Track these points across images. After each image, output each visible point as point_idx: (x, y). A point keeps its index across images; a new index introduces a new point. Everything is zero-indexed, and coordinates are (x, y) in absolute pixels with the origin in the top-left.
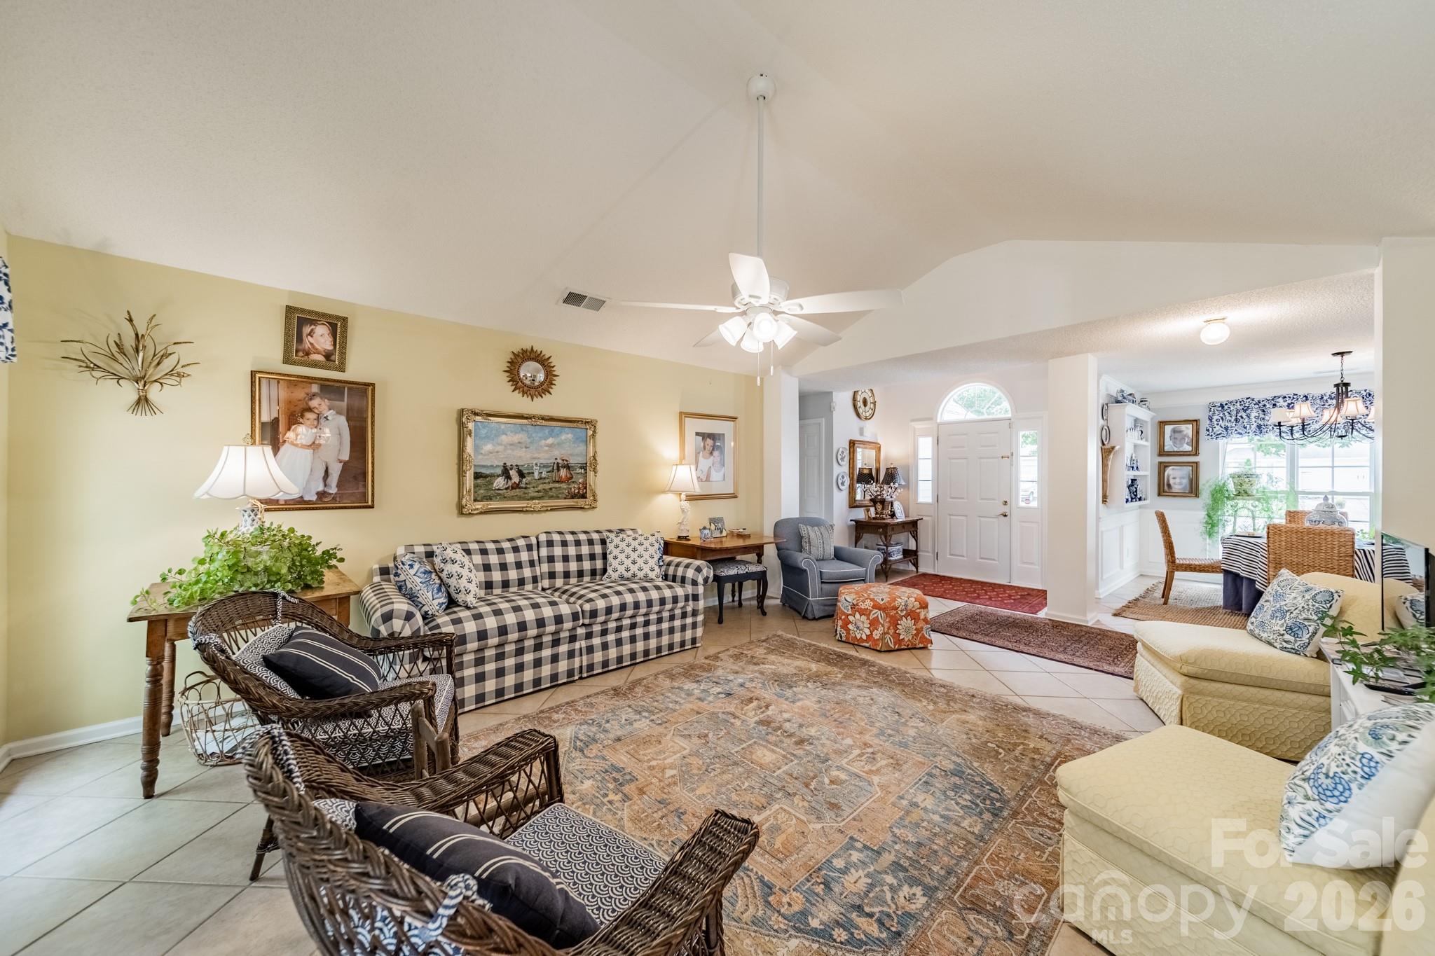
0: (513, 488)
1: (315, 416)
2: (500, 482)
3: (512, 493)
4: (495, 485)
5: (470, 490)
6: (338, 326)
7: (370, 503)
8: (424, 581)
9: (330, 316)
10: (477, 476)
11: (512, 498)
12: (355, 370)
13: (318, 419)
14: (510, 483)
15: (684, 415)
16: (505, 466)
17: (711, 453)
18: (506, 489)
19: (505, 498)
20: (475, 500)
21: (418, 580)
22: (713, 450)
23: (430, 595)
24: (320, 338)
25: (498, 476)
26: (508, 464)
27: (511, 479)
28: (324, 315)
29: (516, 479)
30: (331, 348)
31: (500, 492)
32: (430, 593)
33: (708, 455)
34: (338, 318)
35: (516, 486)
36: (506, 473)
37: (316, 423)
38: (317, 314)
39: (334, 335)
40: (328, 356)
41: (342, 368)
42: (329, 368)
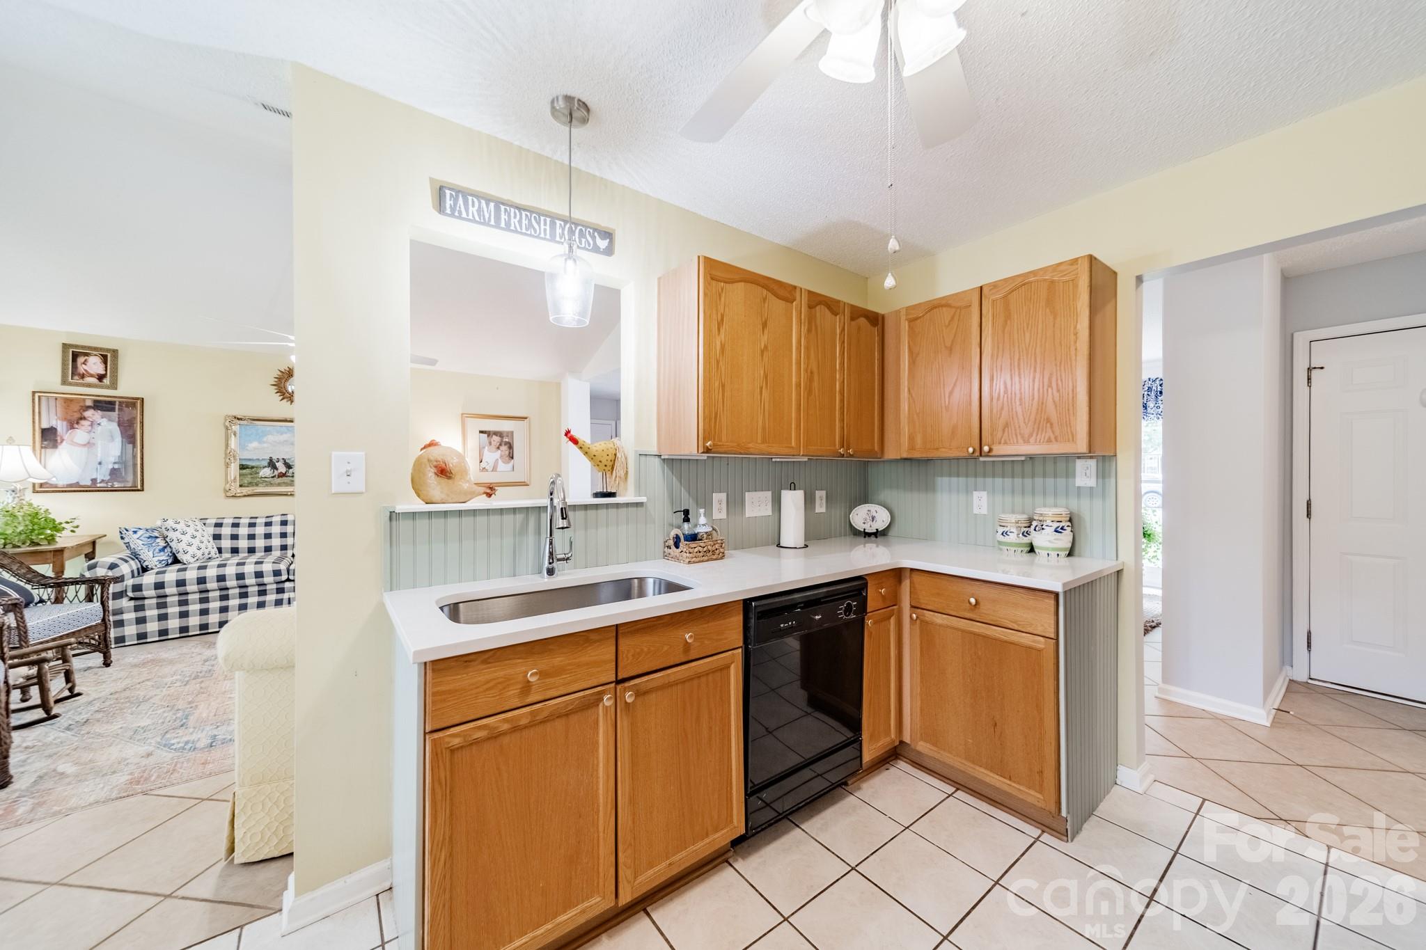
0: (279, 477)
1: (89, 423)
2: (267, 472)
3: (280, 480)
4: (260, 474)
5: (235, 479)
6: (109, 357)
7: (139, 487)
8: (145, 543)
9: (101, 349)
10: (242, 467)
11: (279, 485)
12: (126, 388)
13: (92, 425)
14: (276, 473)
15: (464, 416)
16: (271, 460)
17: (498, 448)
18: (273, 477)
19: (271, 484)
20: (241, 486)
21: (141, 542)
22: (500, 445)
23: (151, 554)
24: (94, 365)
25: (264, 467)
26: (275, 458)
27: (277, 469)
28: (96, 349)
29: (282, 469)
30: (103, 372)
31: (266, 479)
32: (151, 552)
33: (495, 449)
34: (108, 350)
35: (282, 475)
36: (272, 464)
37: (90, 428)
38: (90, 348)
39: (105, 362)
40: (101, 378)
41: (114, 385)
42: (102, 387)
